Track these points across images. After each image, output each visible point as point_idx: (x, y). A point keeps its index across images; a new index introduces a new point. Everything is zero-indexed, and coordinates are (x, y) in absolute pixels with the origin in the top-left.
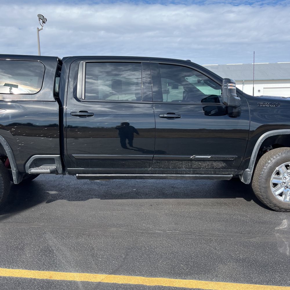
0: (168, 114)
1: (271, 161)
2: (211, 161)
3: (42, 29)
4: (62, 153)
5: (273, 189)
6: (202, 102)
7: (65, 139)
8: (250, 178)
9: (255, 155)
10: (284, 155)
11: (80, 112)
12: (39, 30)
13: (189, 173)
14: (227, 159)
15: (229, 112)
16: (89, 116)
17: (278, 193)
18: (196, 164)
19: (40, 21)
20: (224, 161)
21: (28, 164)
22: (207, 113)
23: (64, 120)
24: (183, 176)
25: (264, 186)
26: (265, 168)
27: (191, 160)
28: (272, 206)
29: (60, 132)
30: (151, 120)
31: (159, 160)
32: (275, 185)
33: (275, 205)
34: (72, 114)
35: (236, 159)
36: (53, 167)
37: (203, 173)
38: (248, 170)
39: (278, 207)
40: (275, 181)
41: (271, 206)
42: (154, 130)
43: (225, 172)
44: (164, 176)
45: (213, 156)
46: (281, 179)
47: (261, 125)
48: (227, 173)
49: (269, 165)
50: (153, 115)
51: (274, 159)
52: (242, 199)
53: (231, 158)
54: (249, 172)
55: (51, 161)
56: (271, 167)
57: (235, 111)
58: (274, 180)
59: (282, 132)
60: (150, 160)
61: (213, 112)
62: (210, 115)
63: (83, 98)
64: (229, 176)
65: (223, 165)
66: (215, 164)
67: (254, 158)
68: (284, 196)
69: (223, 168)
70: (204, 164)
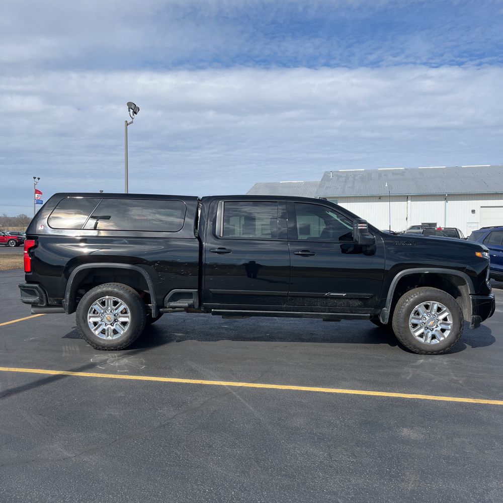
0: (303, 251)
1: (409, 300)
2: (347, 298)
3: (132, 122)
4: (200, 288)
5: (412, 330)
6: (339, 240)
7: (203, 276)
8: (387, 317)
9: (391, 294)
10: (421, 294)
11: (219, 248)
12: (128, 125)
13: (324, 311)
14: (363, 297)
15: (364, 249)
16: (227, 252)
17: (417, 334)
18: (331, 302)
19: (129, 111)
20: (360, 299)
21: (167, 298)
22: (344, 251)
23: (204, 257)
24: (318, 315)
25: (402, 326)
26: (403, 307)
27: (326, 297)
28: (412, 348)
29: (199, 268)
30: (287, 257)
31: (294, 297)
32: (415, 325)
33: (415, 347)
34: (211, 251)
35: (372, 297)
36: (191, 301)
37: (339, 311)
38: (385, 309)
39: (418, 348)
40: (415, 321)
41: (410, 347)
42: (289, 268)
43: (361, 311)
44: (300, 314)
45: (348, 294)
46: (421, 319)
47: (397, 263)
48: (364, 312)
49: (407, 304)
50: (288, 252)
51: (412, 298)
52: (387, 345)
53: (366, 296)
54: (386, 311)
55: (189, 296)
56: (409, 306)
57: (369, 249)
58: (413, 320)
59: (418, 271)
60: (285, 296)
61: (350, 250)
62: (348, 253)
63: (222, 236)
64: (366, 315)
65: (360, 303)
66: (351, 302)
67: (391, 296)
68: (424, 337)
69: (360, 306)
70: (340, 302)
